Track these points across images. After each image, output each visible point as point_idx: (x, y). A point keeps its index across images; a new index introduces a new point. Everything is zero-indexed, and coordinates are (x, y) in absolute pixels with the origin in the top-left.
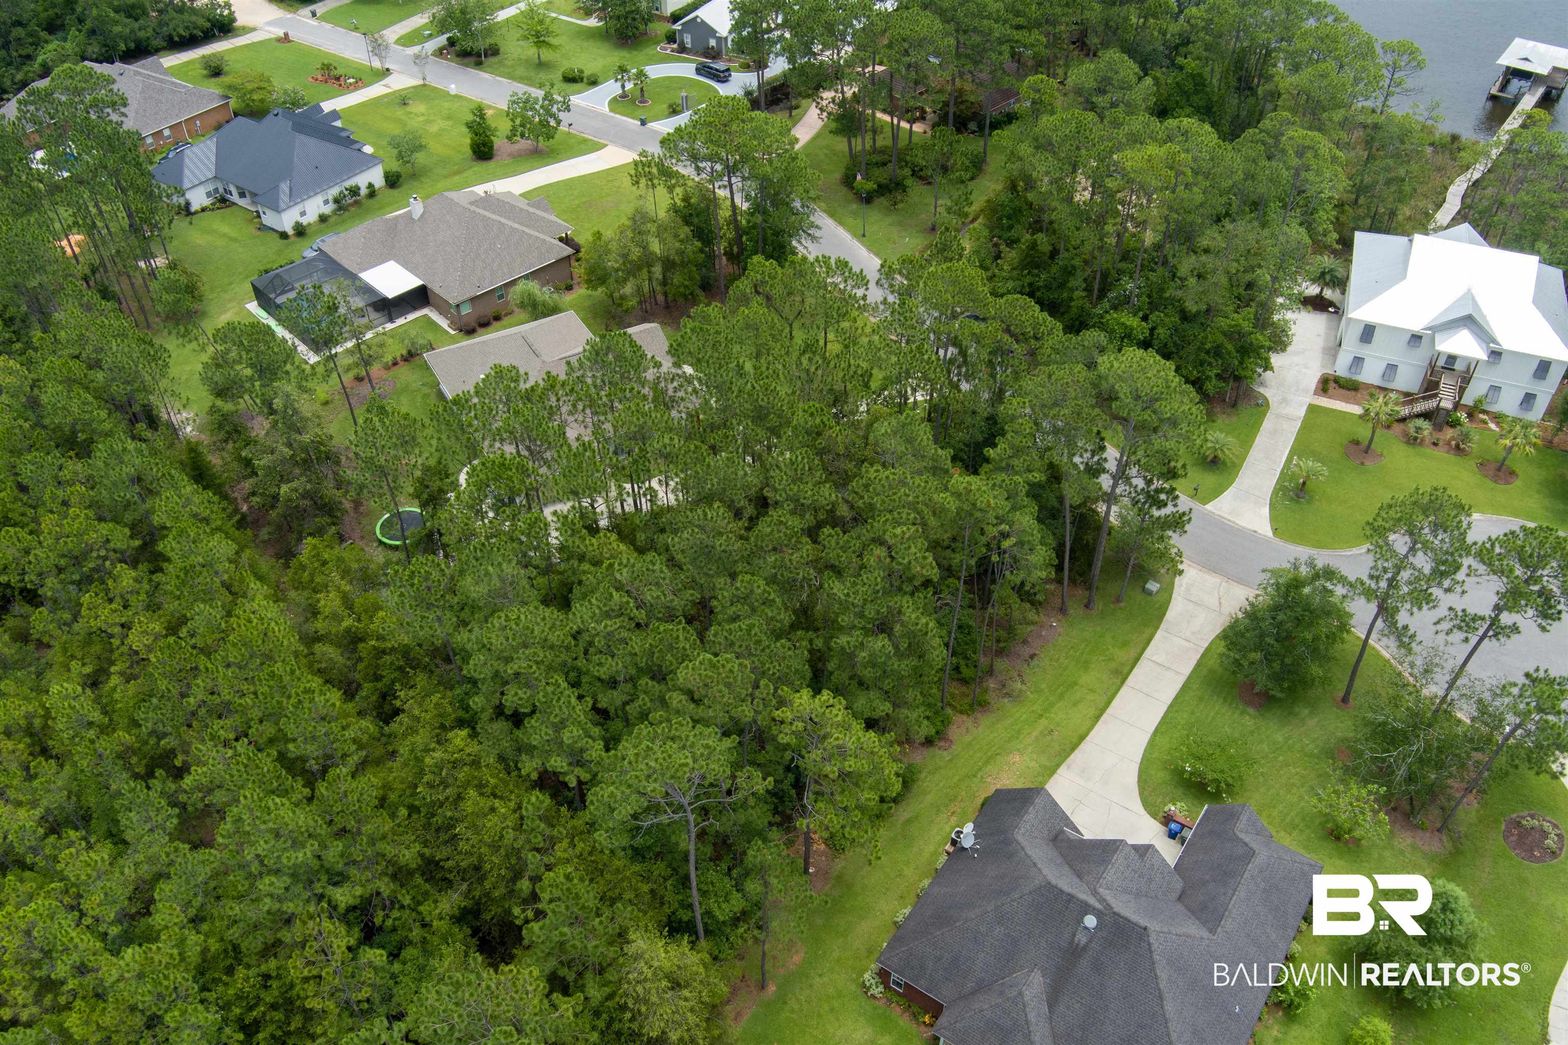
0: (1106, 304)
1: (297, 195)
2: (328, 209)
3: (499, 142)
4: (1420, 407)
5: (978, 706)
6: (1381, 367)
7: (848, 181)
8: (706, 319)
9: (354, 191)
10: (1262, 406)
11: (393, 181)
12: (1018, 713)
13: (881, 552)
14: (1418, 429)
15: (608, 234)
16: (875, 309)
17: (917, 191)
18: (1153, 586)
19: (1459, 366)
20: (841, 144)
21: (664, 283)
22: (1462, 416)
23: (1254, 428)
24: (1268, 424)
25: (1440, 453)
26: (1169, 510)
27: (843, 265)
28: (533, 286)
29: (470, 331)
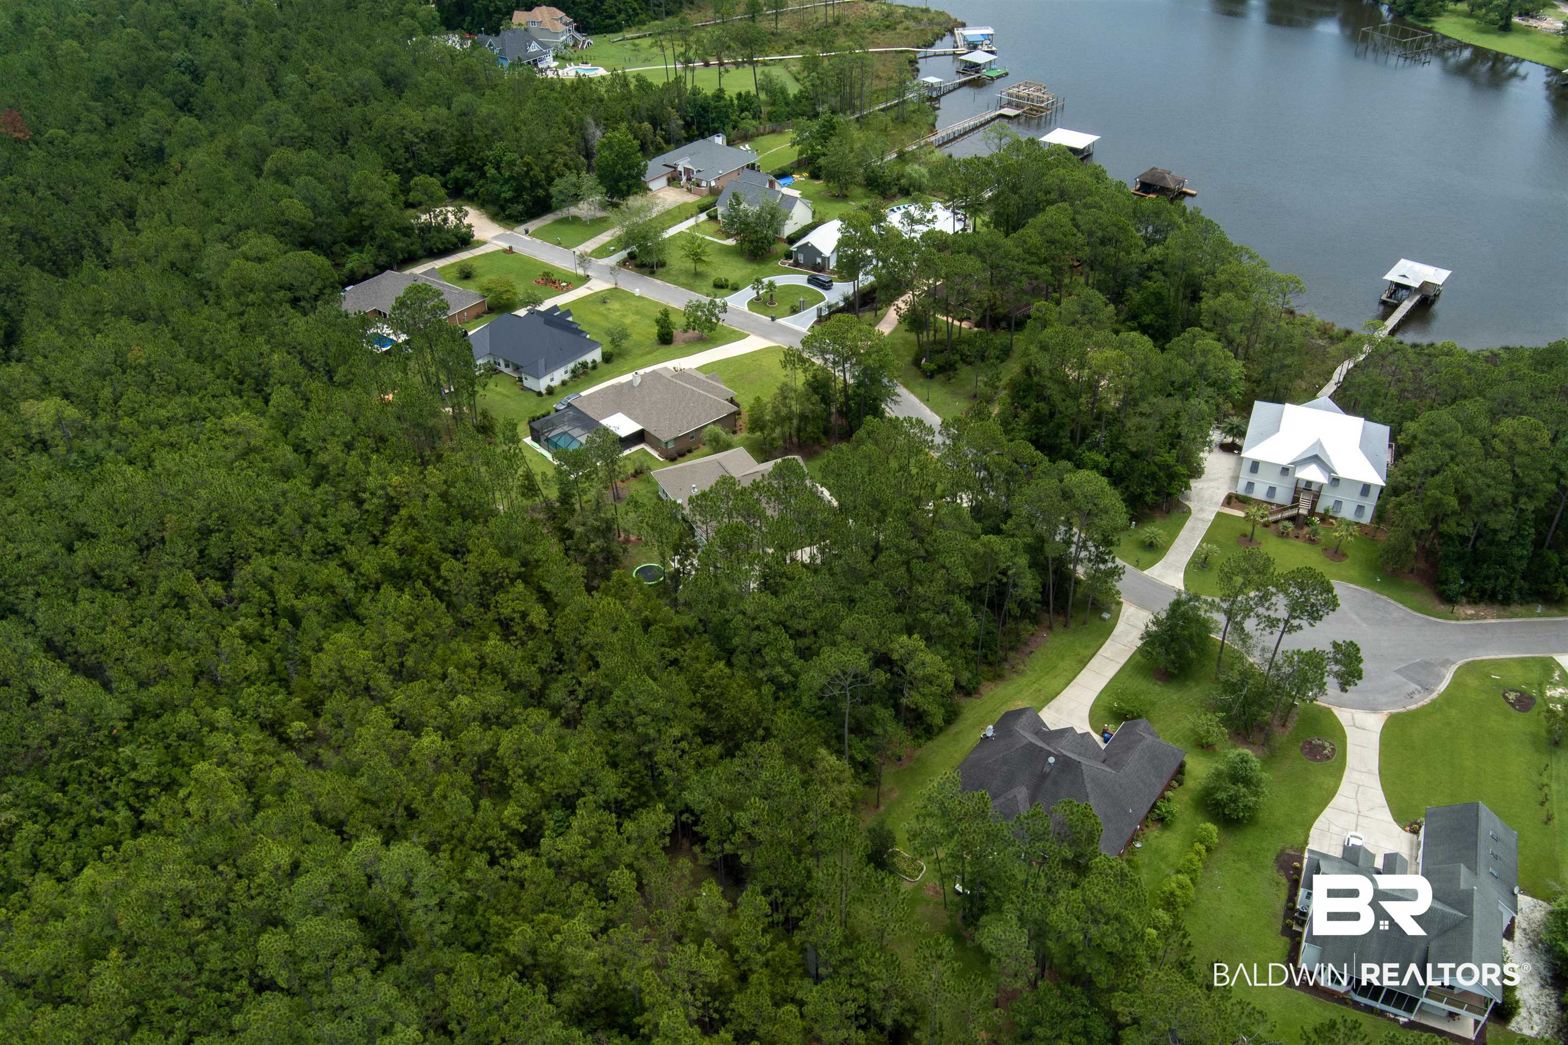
0: (1084, 447)
1: (550, 367)
2: (566, 377)
3: (677, 333)
4: (1287, 514)
5: (999, 677)
6: (1266, 488)
7: (916, 363)
8: (840, 451)
9: (584, 365)
10: (1187, 512)
11: (607, 358)
12: (1022, 681)
13: (943, 571)
14: (1285, 527)
15: (765, 399)
16: (938, 448)
17: (965, 371)
18: (1106, 616)
19: (1314, 488)
20: (913, 337)
21: (799, 430)
22: (1316, 519)
23: (1181, 526)
24: (1189, 524)
25: (1299, 543)
26: (1110, 565)
27: (920, 422)
28: (718, 429)
29: (673, 460)
